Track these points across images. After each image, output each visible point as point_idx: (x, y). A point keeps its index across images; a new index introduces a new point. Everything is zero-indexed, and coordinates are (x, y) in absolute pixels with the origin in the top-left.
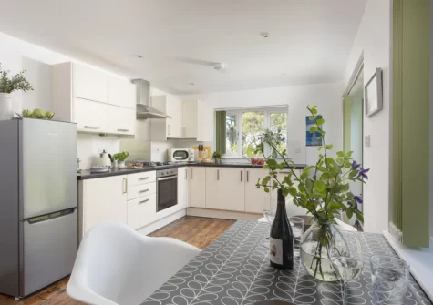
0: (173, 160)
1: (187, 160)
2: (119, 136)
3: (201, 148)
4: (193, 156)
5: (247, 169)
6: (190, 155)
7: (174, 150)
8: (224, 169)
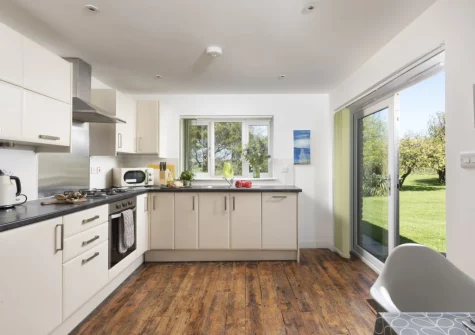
0: (124, 184)
1: (143, 184)
2: (36, 148)
3: (163, 167)
4: (152, 177)
5: (233, 195)
6: (148, 177)
7: (125, 170)
8: (202, 195)
